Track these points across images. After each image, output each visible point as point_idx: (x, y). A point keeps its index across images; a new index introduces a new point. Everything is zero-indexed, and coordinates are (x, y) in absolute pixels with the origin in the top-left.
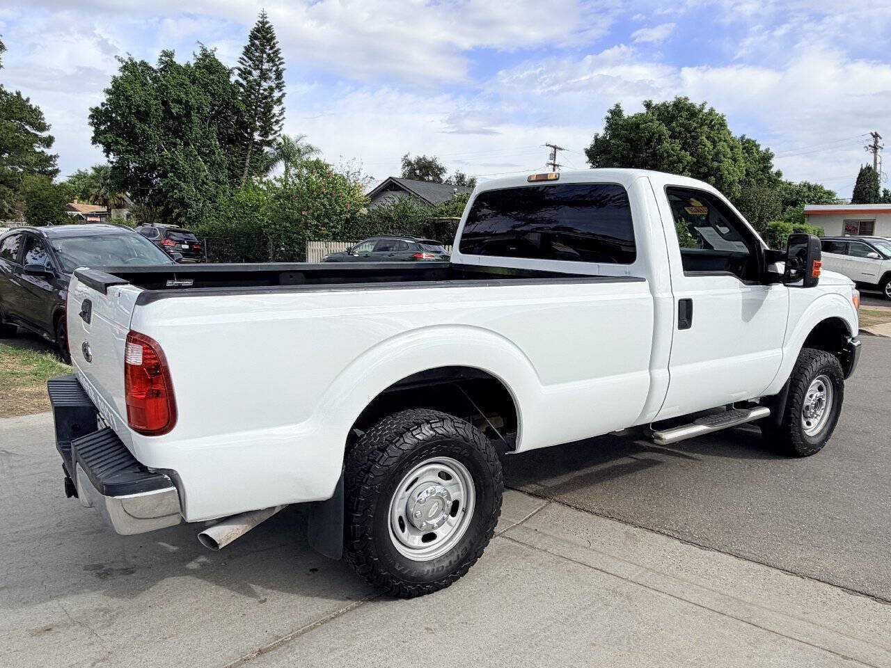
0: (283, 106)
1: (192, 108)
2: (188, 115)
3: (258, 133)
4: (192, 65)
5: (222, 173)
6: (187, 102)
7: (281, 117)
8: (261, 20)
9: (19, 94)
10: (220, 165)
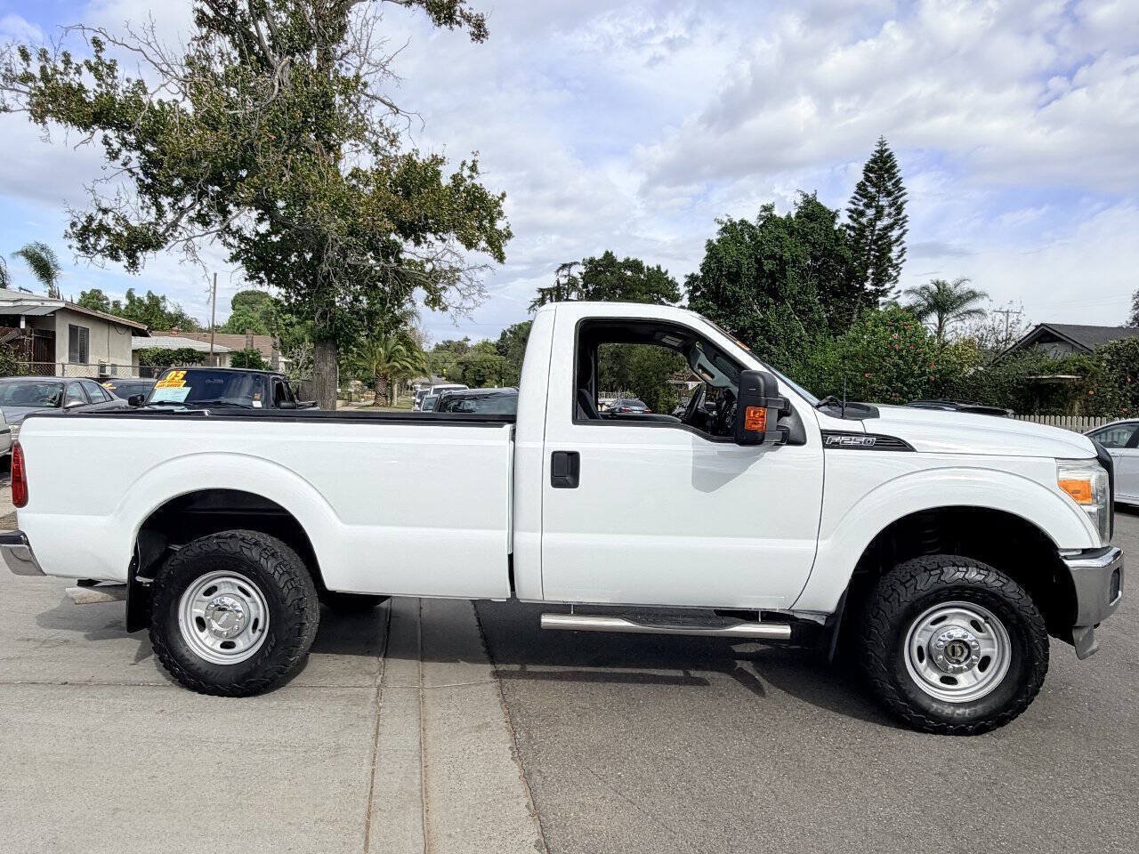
0: (904, 245)
1: (786, 263)
2: (783, 271)
3: (870, 281)
4: (793, 216)
5: (821, 332)
6: (781, 256)
7: (900, 260)
8: (878, 148)
9: (659, 267)
10: (819, 324)
